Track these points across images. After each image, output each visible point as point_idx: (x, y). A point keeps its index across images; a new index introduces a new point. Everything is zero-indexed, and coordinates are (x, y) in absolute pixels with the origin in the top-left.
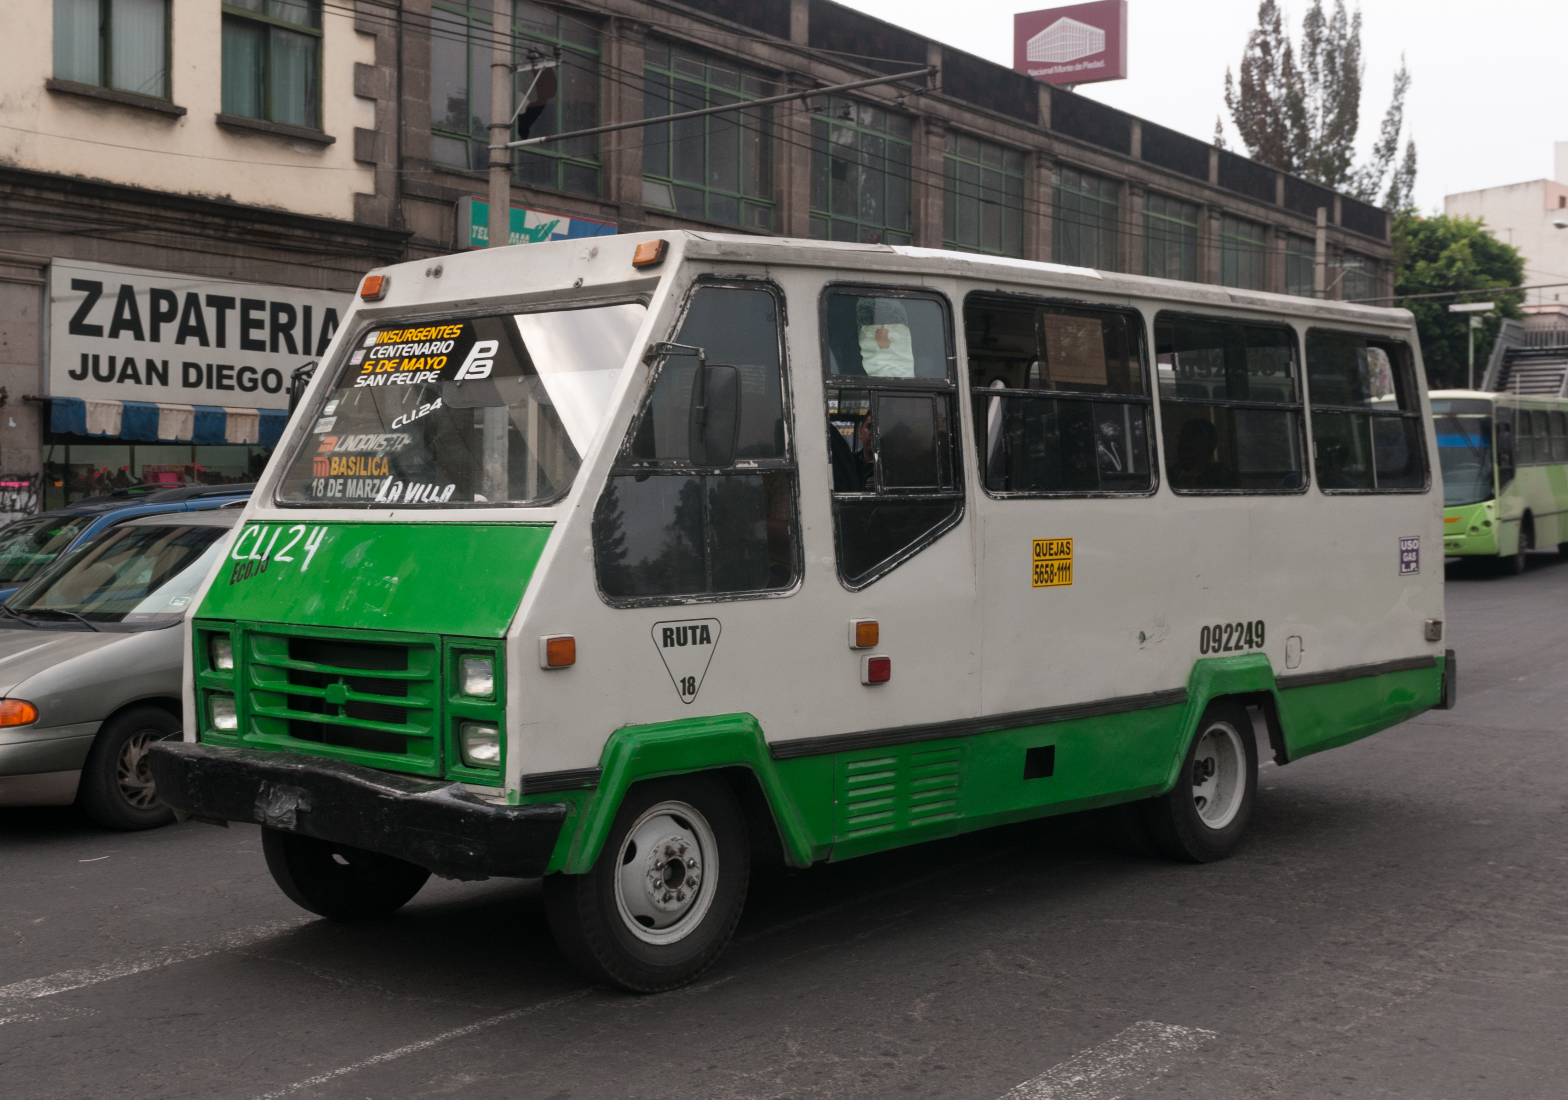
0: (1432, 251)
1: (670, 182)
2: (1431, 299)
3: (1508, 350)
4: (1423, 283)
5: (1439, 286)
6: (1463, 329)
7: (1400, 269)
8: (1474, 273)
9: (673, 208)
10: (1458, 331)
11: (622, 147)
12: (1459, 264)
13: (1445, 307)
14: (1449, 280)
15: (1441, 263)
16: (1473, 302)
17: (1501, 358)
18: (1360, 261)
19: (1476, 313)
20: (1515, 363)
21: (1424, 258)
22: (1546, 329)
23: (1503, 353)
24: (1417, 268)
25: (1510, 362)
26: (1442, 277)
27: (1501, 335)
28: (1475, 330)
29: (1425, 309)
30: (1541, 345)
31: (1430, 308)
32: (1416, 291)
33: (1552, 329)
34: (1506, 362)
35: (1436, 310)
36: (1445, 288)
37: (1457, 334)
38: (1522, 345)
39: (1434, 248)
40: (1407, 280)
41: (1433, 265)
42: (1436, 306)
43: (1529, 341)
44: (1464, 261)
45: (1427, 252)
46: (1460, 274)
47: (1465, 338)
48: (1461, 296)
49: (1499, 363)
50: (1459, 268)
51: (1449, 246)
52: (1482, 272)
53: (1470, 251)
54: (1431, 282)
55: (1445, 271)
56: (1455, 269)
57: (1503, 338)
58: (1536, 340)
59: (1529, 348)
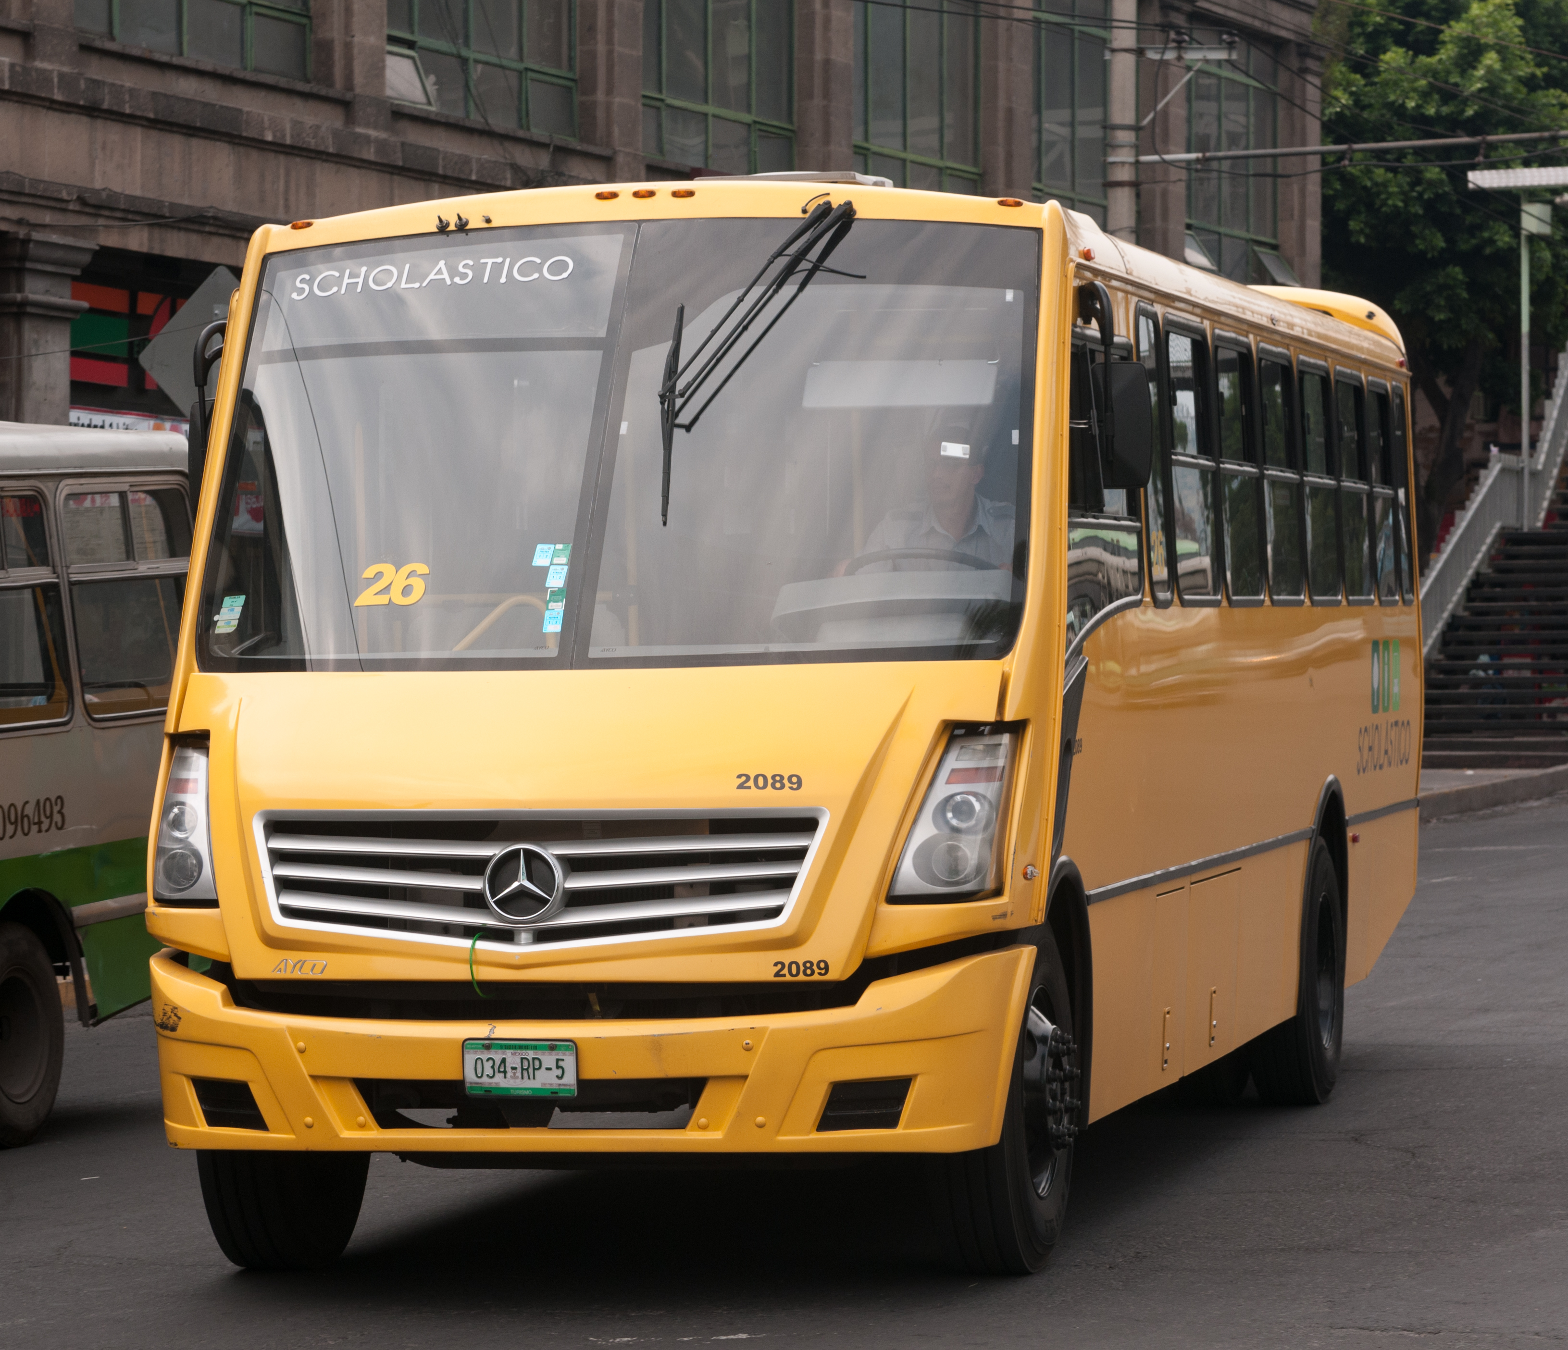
0: (1422, 23)
2: (1419, 152)
4: (1399, 111)
5: (1439, 118)
6: (1504, 239)
7: (1339, 70)
8: (1531, 84)
10: (1491, 241)
12: (1491, 59)
13: (1458, 177)
14: (1465, 102)
15: (1447, 53)
16: (1527, 163)
18: (1231, 46)
19: (1534, 194)
21: (1400, 40)
24: (1382, 67)
26: (1449, 95)
28: (1533, 238)
29: (1404, 180)
31: (1417, 178)
32: (1380, 132)
35: (1431, 183)
36: (1454, 125)
37: (1488, 251)
39: (1427, 16)
40: (1358, 102)
41: (1423, 59)
42: (1433, 172)
44: (1502, 51)
45: (1409, 26)
46: (1492, 88)
47: (1511, 260)
48: (1492, 146)
50: (1490, 70)
51: (1466, 8)
52: (1550, 82)
53: (1520, 22)
54: (1418, 107)
55: (1454, 79)
56: (1481, 72)
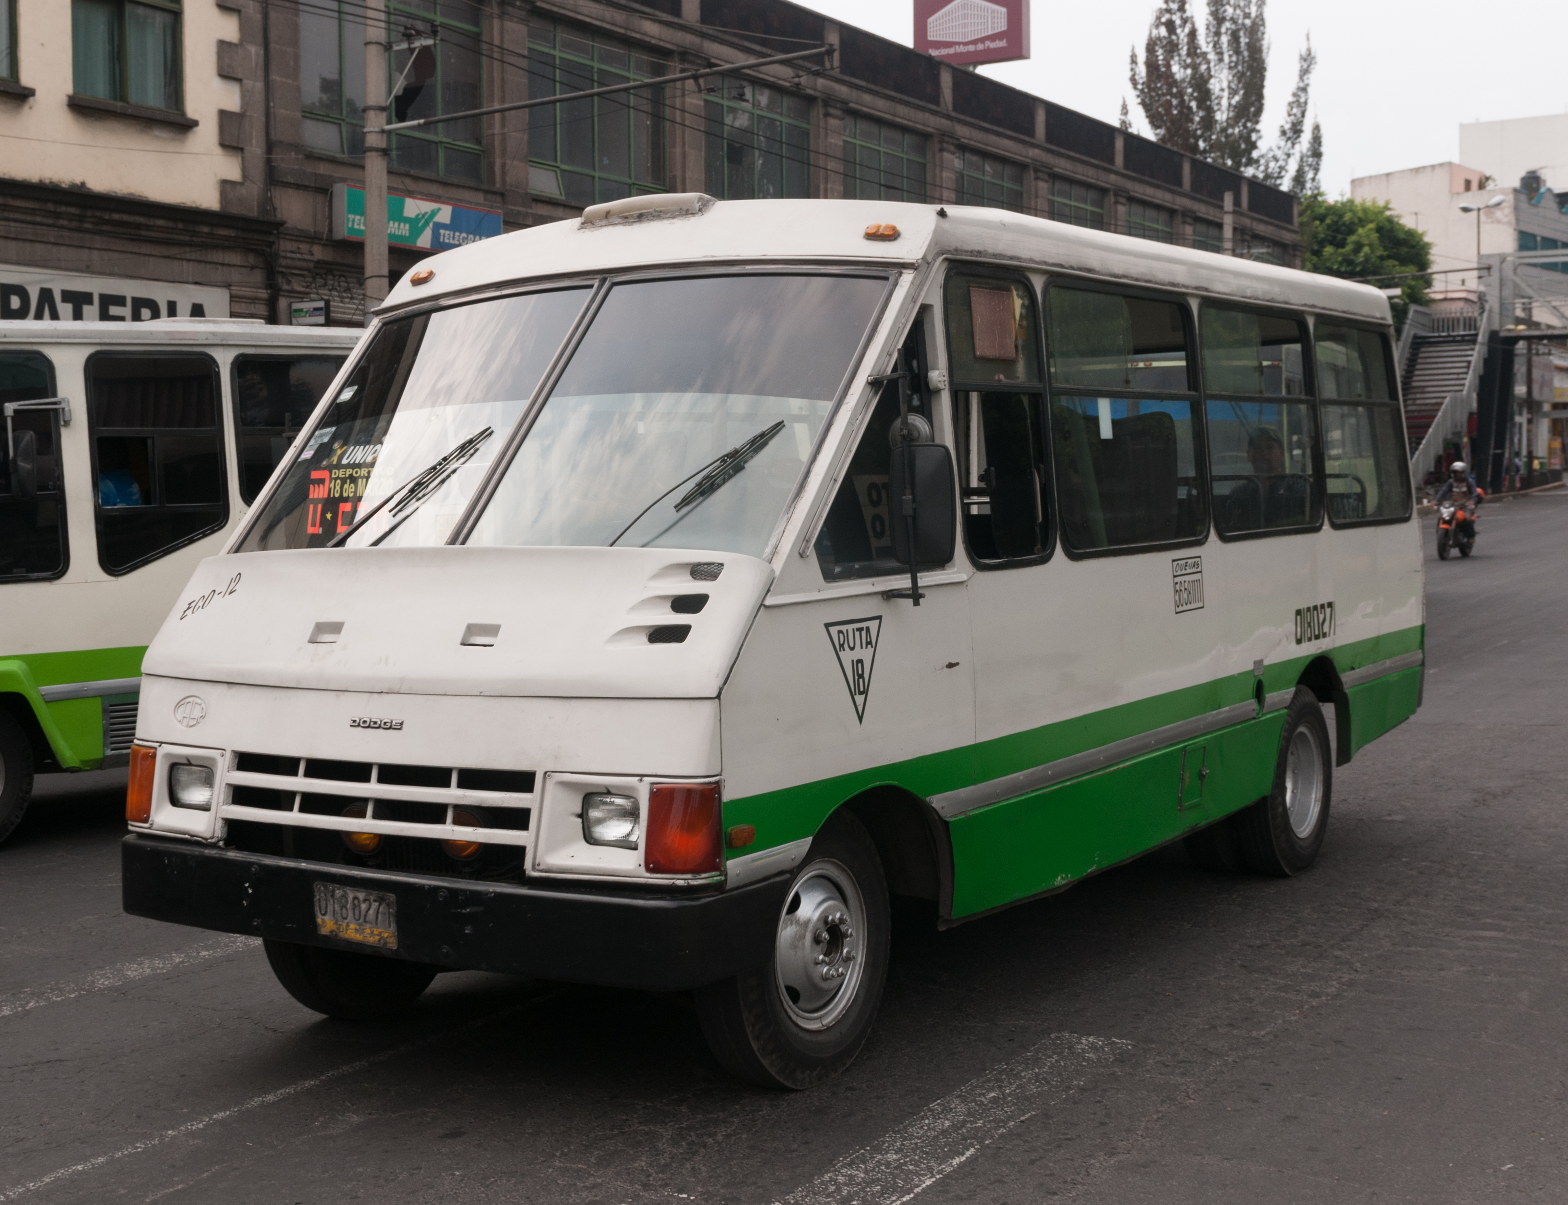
0: (1340, 237)
1: (558, 167)
3: (1415, 337)
5: (1346, 272)
7: (1308, 255)
8: (1382, 258)
9: (561, 194)
11: (506, 130)
12: (1366, 249)
14: (1357, 265)
15: (1349, 248)
17: (1408, 345)
18: (1268, 247)
20: (1423, 349)
21: (1331, 243)
22: (1453, 315)
23: (1410, 340)
24: (1325, 253)
25: (1418, 349)
26: (1350, 262)
27: (1408, 321)
30: (1448, 331)
33: (1458, 315)
34: (1414, 349)
36: (1353, 274)
38: (1429, 332)
39: (1341, 233)
40: (1315, 266)
41: (1341, 250)
43: (1436, 327)
44: (1370, 245)
45: (1334, 237)
46: (1367, 259)
49: (1407, 350)
50: (1366, 254)
51: (1356, 230)
52: (1389, 257)
53: (1377, 235)
54: (1338, 268)
55: (1352, 257)
56: (1362, 254)
57: (1410, 325)
58: (1443, 326)
59: (1436, 334)
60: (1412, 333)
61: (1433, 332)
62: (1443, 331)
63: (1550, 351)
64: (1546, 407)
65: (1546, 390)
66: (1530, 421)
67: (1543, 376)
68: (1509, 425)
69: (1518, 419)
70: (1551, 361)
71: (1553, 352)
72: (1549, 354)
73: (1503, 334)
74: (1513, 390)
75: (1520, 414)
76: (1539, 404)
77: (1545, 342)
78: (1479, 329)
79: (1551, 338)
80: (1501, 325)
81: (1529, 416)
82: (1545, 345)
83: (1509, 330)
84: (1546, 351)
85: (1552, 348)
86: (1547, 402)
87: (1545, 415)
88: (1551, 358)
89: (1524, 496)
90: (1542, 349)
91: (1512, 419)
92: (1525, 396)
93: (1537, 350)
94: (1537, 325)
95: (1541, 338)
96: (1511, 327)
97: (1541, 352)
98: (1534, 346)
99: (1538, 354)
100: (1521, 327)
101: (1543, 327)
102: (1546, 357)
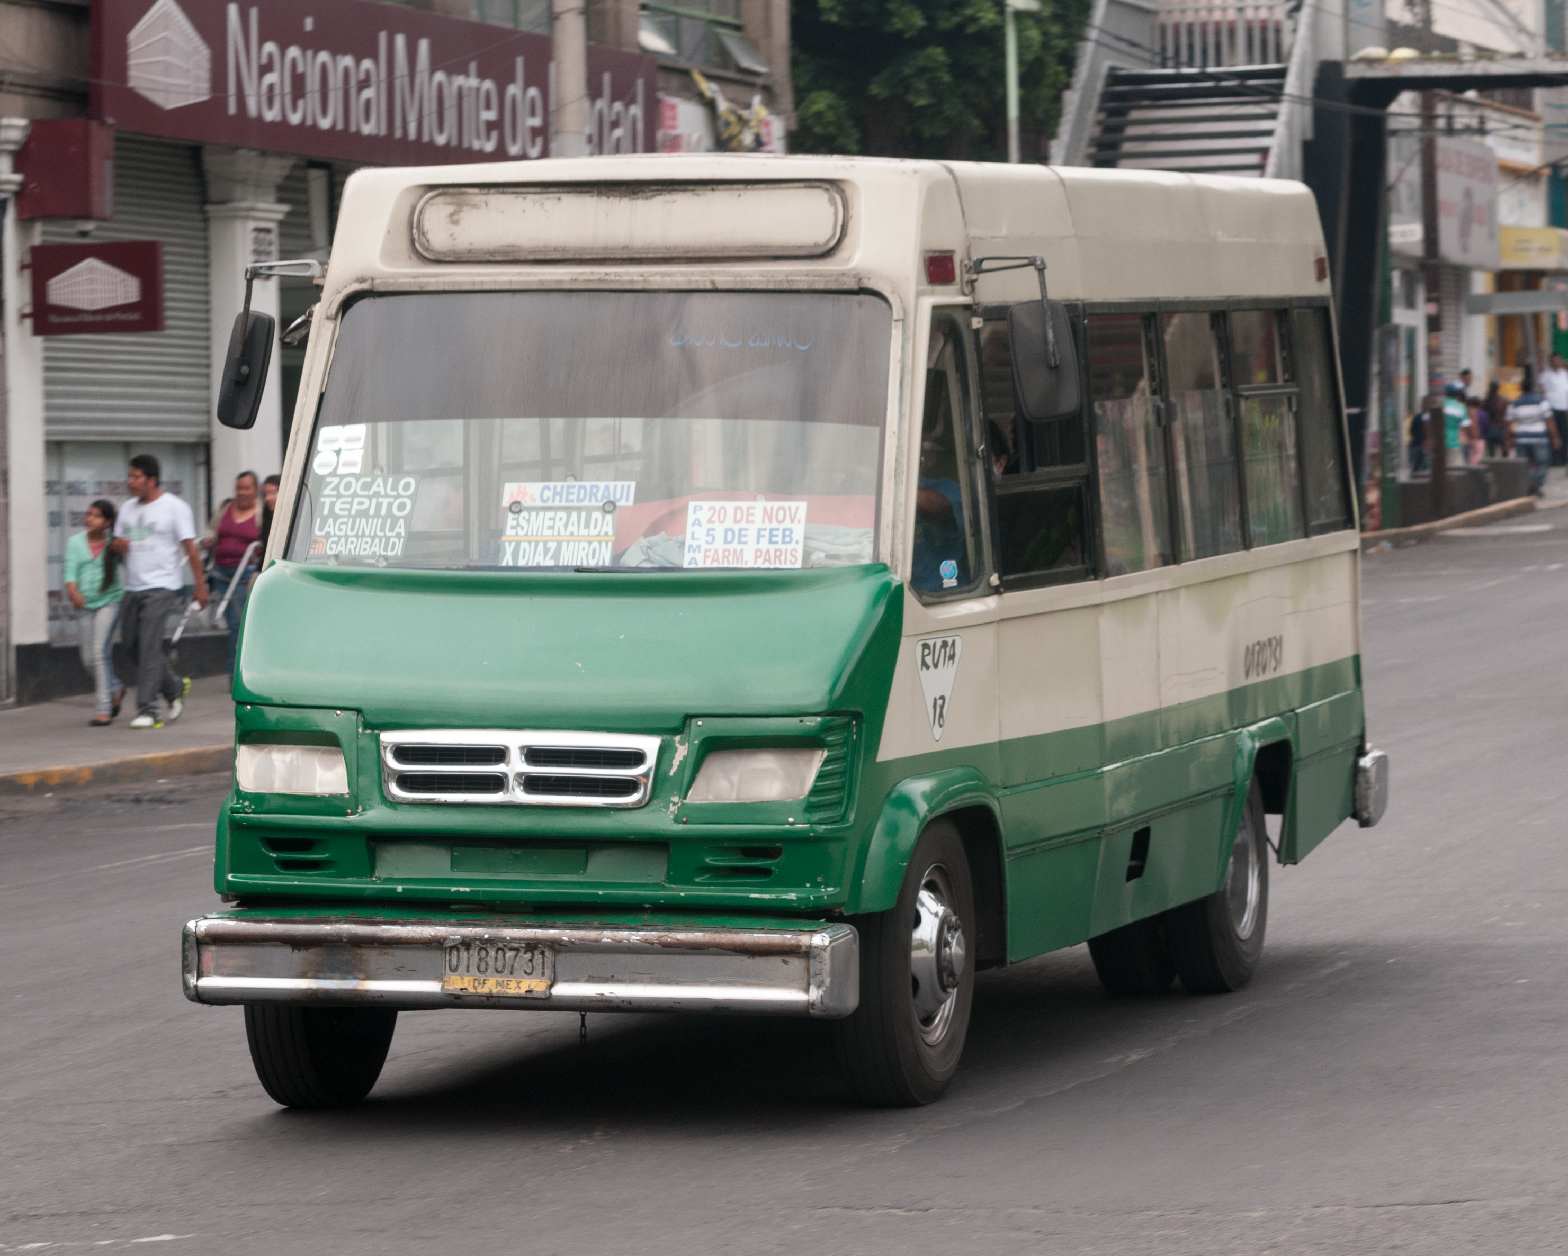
6: (988, 17)
10: (973, 19)
17: (1095, 101)
22: (1217, 16)
23: (1100, 86)
27: (1093, 34)
28: (1020, 15)
30: (1205, 64)
33: (1231, 15)
34: (1112, 113)
38: (1153, 64)
43: (1170, 52)
49: (1092, 115)
57: (1099, 43)
58: (1191, 47)
59: (1170, 71)
60: (1104, 68)
61: (1164, 66)
62: (1190, 64)
63: (1482, 120)
64: (1481, 284)
65: (1478, 233)
66: (1434, 324)
67: (1468, 194)
68: (1376, 334)
69: (1401, 316)
70: (1490, 150)
71: (1490, 125)
72: (1482, 131)
73: (1353, 72)
74: (1386, 235)
75: (1410, 304)
76: (1461, 274)
77: (1471, 94)
78: (1289, 54)
79: (1485, 83)
80: (1348, 49)
81: (1432, 309)
82: (1471, 104)
83: (1370, 62)
84: (1474, 123)
85: (1489, 113)
86: (1481, 268)
87: (1478, 306)
88: (1489, 141)
89: (1423, 538)
90: (1463, 117)
91: (1386, 316)
92: (1419, 251)
93: (1450, 118)
94: (1449, 46)
95: (1459, 84)
96: (1377, 51)
97: (1459, 123)
98: (1441, 109)
99: (1450, 131)
100: (1403, 53)
101: (1466, 52)
102: (1477, 139)
